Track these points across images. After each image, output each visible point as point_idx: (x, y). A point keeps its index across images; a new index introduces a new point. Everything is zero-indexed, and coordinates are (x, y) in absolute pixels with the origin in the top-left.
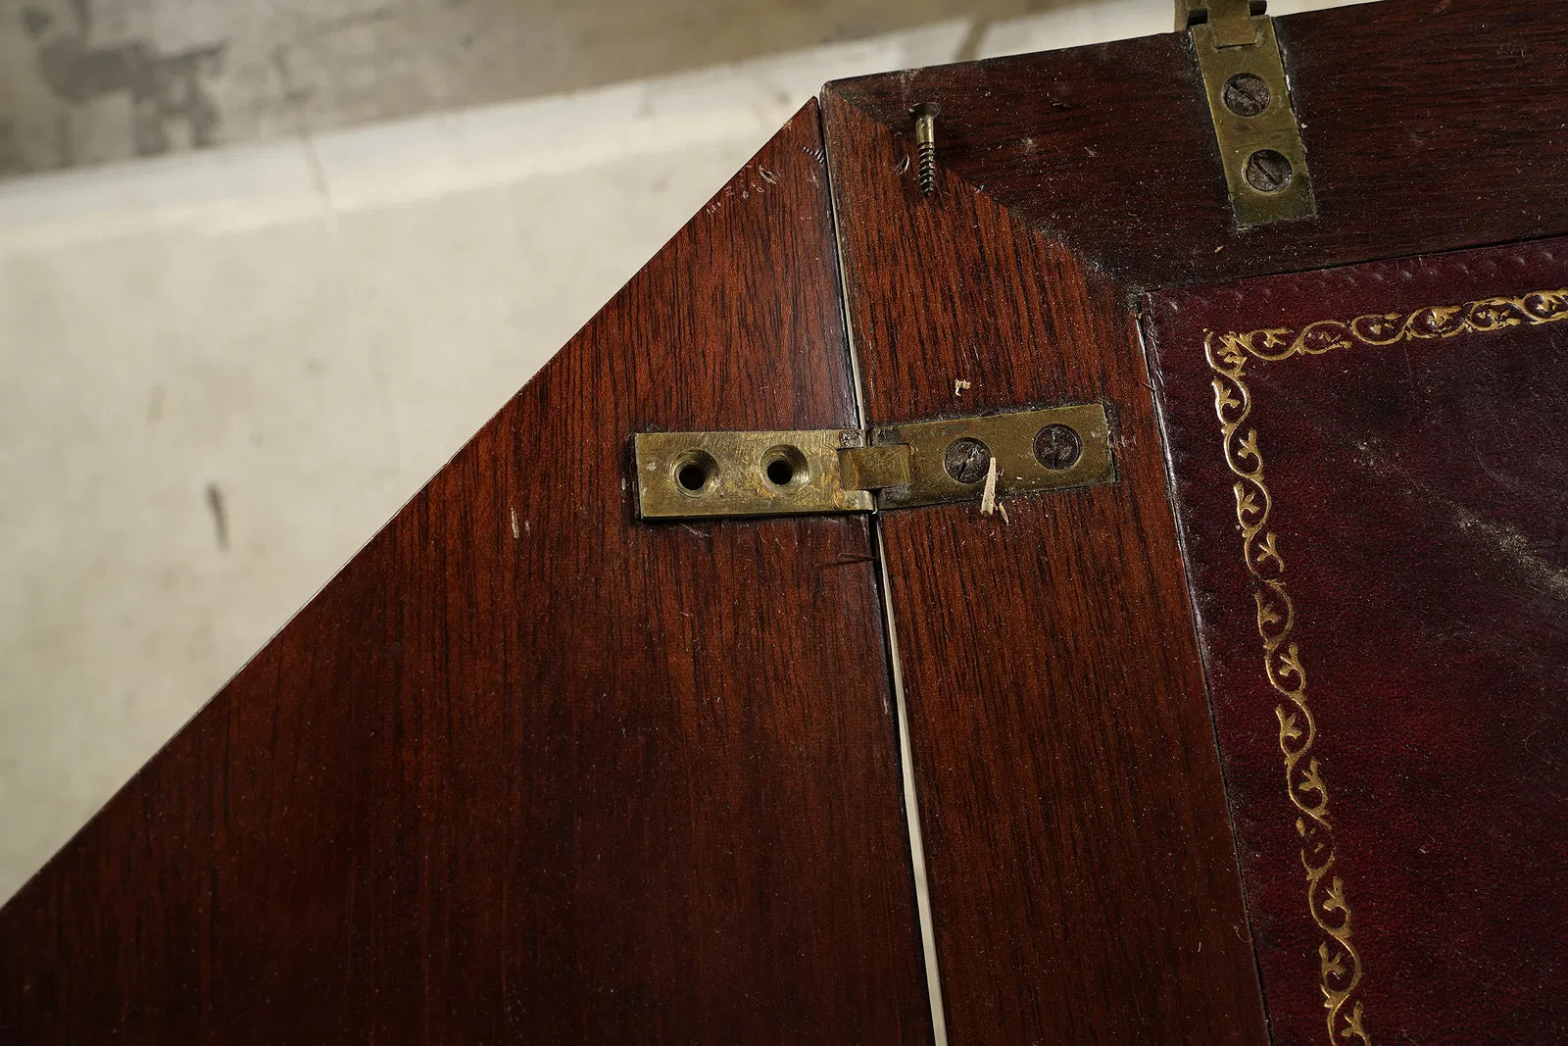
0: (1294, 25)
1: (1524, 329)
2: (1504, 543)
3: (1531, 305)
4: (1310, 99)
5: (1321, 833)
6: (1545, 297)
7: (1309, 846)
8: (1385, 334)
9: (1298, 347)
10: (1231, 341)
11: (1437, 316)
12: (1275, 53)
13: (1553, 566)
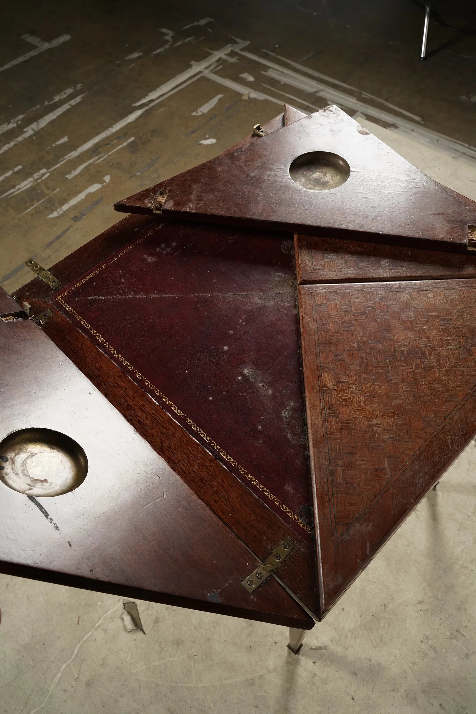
0: (49, 270)
1: (87, 281)
2: (94, 298)
3: (86, 279)
4: (54, 274)
5: (91, 328)
6: (87, 277)
7: (90, 330)
8: (74, 289)
9: (66, 294)
10: (59, 298)
11: (78, 284)
12: (49, 273)
13: (100, 297)
